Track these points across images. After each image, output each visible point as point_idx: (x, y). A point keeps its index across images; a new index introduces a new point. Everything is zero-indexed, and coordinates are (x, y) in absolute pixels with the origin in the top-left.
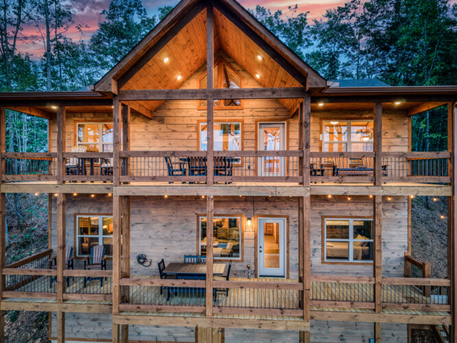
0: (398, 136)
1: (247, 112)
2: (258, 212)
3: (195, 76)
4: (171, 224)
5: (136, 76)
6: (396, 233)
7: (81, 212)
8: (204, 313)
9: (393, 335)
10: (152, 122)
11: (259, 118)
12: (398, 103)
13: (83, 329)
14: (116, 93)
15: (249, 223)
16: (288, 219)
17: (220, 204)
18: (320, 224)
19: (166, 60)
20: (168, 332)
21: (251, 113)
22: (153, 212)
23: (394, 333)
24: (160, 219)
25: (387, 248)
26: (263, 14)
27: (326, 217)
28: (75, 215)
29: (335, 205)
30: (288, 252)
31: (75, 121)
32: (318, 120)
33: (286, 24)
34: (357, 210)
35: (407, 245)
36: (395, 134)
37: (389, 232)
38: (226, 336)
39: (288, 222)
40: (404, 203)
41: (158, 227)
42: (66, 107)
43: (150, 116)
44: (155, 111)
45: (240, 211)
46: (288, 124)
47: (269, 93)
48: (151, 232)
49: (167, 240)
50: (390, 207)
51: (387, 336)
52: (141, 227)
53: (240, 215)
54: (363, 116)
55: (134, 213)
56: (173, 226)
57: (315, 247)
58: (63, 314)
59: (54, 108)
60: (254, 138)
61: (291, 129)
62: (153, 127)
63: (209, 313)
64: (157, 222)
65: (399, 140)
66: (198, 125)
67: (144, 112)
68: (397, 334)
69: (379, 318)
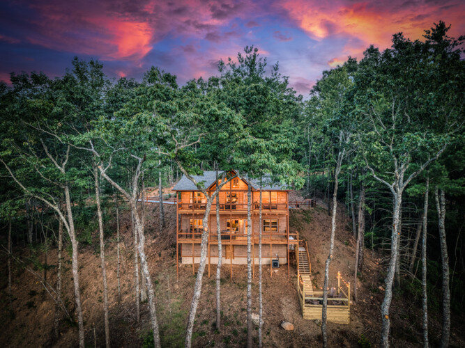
15: (241, 221)
25: (280, 228)
35: (286, 227)
45: (238, 218)
51: (281, 253)
68: (283, 252)
69: (271, 243)
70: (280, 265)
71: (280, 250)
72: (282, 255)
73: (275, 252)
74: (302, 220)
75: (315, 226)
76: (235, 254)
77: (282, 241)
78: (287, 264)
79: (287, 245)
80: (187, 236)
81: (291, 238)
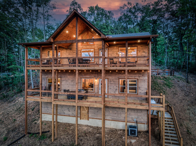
0: (144, 52)
1: (96, 46)
2: (99, 77)
3: (80, 35)
4: (73, 80)
5: (58, 37)
6: (143, 84)
7: (49, 77)
8: (75, 102)
9: (142, 118)
10: (68, 50)
11: (99, 47)
12: (139, 41)
13: (49, 111)
14: (53, 42)
15: (96, 80)
16: (108, 79)
17: (88, 75)
18: (118, 81)
19: (67, 32)
20: (72, 113)
21: (97, 46)
22: (68, 77)
23: (143, 117)
24: (70, 79)
25: (140, 89)
26: (131, 5)
27: (120, 79)
28: (47, 78)
29: (123, 75)
30: (108, 89)
31: (47, 50)
32: (118, 48)
33: (141, 8)
34: (130, 76)
35: (147, 88)
36: (143, 51)
37: (141, 84)
38: (89, 115)
39: (108, 80)
40: (146, 74)
41: (70, 81)
42: (43, 46)
43: (67, 48)
44: (69, 46)
45: (93, 77)
46: (108, 49)
47: (92, 40)
48: (68, 83)
49: (72, 85)
50: (141, 76)
51: (140, 118)
52: (65, 81)
53: (94, 78)
54: (133, 46)
55: (63, 77)
56: (74, 81)
57: (116, 88)
58: (41, 102)
59: (39, 46)
60: (98, 54)
61: (109, 51)
62: (68, 51)
63: (76, 102)
64: (69, 80)
65: (144, 53)
66: (81, 50)
67: (64, 47)
68: (143, 118)
69: (126, 107)
70: (139, 132)
71: (139, 114)
72: (142, 120)
73: (133, 117)
74: (163, 85)
75: (176, 91)
76: (90, 115)
77: (141, 104)
78: (148, 132)
79: (148, 110)
80: (45, 94)
81: (153, 102)
